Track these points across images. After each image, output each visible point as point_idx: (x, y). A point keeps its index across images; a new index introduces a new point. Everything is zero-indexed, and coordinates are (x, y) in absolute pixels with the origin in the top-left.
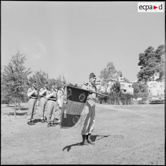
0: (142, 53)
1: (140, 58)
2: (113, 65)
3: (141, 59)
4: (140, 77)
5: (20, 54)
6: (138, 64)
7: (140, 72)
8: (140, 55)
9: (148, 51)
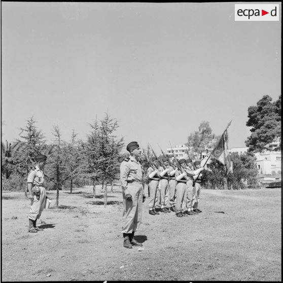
0: (252, 106)
1: (250, 114)
2: (208, 125)
3: (252, 115)
4: (250, 144)
5: (110, 119)
6: (246, 124)
7: (251, 137)
8: (249, 109)
9: (262, 103)
